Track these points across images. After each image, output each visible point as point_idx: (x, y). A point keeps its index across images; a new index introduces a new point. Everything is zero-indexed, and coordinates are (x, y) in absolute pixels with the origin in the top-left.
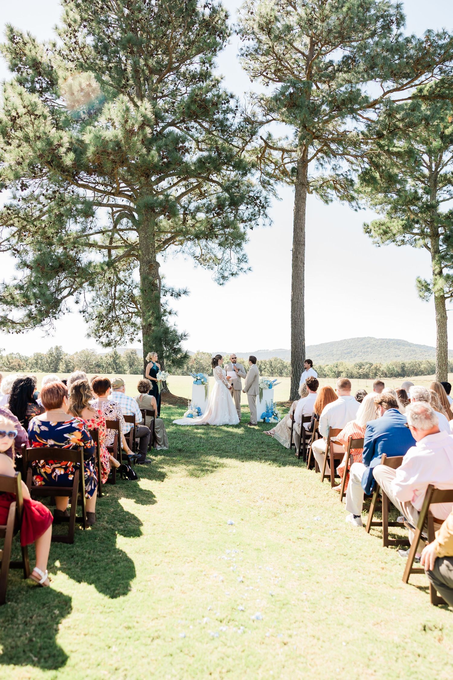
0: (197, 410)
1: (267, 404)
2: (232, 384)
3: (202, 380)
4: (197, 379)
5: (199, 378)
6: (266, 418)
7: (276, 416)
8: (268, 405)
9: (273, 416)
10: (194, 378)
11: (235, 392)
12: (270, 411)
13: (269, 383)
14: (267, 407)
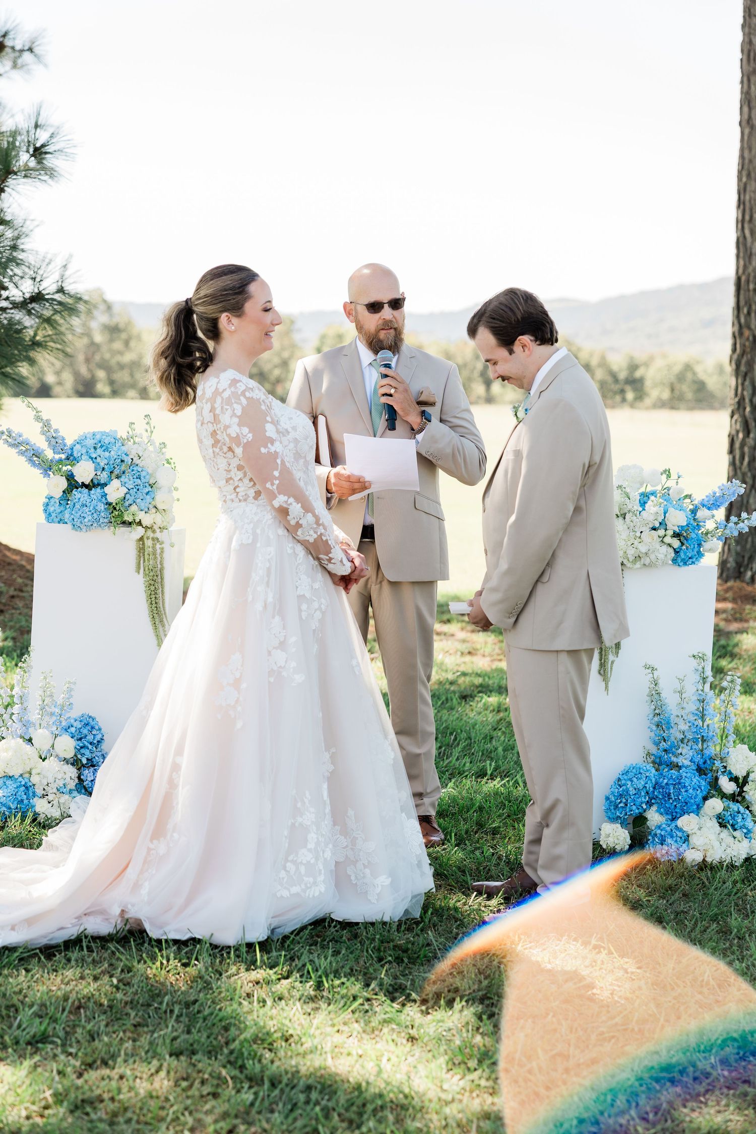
0: (67, 746)
1: (655, 696)
2: (368, 532)
3: (115, 491)
4: (73, 484)
5: (84, 472)
6: (654, 818)
7: (738, 797)
8: (671, 701)
9: (715, 805)
10: (47, 468)
11: (384, 600)
12: (686, 756)
13: (678, 519)
14: (661, 723)
